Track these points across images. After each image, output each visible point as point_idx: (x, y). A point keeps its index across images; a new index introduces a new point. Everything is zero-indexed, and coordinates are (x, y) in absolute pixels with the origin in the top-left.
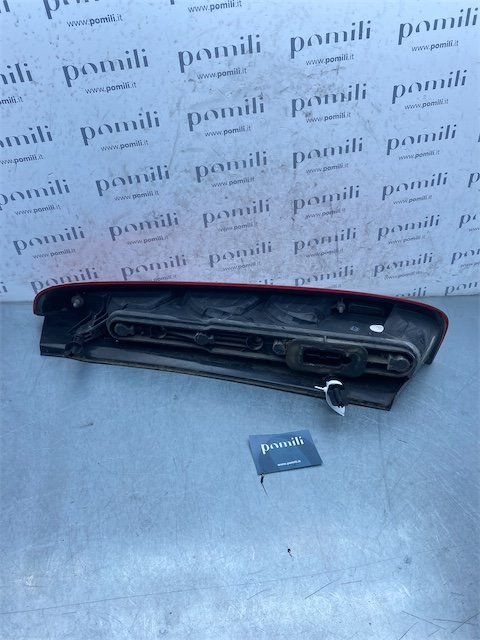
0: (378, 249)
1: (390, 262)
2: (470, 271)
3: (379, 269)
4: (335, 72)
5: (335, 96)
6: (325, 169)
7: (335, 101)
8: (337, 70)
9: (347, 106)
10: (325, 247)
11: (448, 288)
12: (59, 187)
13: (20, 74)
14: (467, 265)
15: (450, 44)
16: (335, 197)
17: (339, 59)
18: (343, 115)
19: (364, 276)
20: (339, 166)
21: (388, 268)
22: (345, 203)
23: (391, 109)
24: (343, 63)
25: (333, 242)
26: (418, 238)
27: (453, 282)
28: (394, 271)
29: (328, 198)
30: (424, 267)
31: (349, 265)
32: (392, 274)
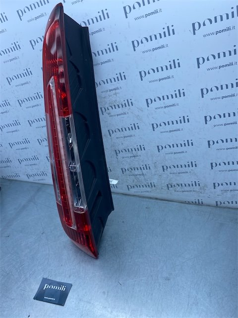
0: (165, 176)
1: (174, 183)
2: (229, 194)
3: (170, 186)
4: (115, 96)
5: (118, 106)
6: (124, 137)
7: (119, 107)
8: (116, 94)
9: (125, 110)
10: (137, 172)
11: (217, 202)
12: (26, 141)
13: (6, 103)
14: (226, 191)
15: (169, 78)
16: (133, 150)
17: (115, 89)
18: (125, 114)
19: (162, 189)
20: (131, 136)
21: (174, 186)
22: (139, 153)
23: (148, 110)
24: (117, 91)
25: (140, 170)
26: (187, 172)
27: (219, 199)
28: (179, 188)
29: (130, 150)
30: (197, 188)
31: (152, 182)
32: (177, 190)
